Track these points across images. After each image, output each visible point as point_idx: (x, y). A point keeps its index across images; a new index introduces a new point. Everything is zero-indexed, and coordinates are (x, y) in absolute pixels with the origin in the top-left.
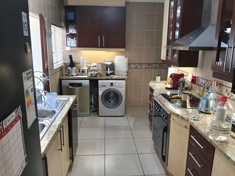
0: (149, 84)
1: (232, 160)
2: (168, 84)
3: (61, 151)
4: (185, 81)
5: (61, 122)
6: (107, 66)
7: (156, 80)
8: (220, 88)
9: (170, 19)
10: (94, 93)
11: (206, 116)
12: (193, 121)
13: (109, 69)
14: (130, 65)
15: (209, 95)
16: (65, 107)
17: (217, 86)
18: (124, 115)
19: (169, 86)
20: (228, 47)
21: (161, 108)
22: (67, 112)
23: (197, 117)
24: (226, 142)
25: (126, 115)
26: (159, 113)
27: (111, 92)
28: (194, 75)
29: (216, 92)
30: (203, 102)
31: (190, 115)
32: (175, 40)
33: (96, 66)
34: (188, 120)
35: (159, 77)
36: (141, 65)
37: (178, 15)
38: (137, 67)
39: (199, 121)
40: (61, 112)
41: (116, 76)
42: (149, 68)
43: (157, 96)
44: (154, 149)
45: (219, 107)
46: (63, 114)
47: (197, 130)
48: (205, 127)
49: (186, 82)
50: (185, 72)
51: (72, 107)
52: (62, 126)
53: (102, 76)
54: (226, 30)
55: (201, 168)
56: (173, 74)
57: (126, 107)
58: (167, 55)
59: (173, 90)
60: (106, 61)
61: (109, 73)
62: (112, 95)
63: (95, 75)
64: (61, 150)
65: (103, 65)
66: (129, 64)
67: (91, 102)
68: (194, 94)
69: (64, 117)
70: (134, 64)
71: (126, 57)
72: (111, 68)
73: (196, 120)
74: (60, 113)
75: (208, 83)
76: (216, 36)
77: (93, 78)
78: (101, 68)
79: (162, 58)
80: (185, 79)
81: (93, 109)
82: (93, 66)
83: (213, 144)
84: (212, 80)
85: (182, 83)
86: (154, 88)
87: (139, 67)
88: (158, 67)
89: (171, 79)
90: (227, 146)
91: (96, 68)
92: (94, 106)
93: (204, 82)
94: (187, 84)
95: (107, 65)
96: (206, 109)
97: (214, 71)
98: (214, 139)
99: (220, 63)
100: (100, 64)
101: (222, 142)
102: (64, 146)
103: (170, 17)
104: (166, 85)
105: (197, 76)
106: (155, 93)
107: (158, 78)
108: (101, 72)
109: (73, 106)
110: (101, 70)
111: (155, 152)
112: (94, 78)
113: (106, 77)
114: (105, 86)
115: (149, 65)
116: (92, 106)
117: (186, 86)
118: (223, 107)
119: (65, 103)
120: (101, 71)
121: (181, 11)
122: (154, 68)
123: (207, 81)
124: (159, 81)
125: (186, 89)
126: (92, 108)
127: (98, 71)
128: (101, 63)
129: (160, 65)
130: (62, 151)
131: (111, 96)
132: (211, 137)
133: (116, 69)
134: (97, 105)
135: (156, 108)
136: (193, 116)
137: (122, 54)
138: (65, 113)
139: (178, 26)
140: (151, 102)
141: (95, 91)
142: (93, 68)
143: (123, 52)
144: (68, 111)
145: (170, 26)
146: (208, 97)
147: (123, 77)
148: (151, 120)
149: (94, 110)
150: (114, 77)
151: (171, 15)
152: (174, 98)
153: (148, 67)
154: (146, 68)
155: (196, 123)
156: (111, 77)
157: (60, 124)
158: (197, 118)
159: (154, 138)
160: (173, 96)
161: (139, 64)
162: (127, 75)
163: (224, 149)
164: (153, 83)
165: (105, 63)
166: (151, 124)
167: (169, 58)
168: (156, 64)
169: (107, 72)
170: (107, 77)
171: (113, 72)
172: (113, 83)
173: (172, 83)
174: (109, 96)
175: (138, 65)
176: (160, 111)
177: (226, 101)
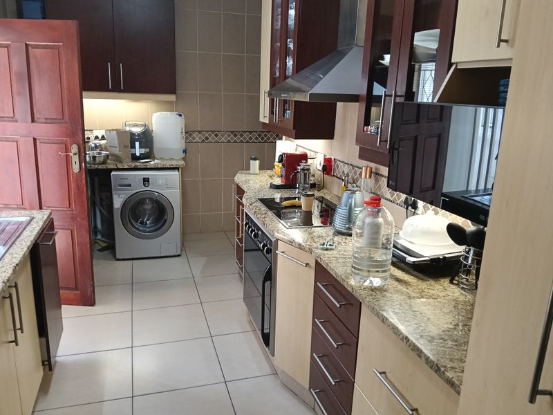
0: (236, 178)
1: (390, 322)
2: (276, 176)
3: (14, 343)
4: (309, 169)
5: (12, 274)
6: (133, 138)
7: (249, 169)
8: (377, 181)
9: (274, 30)
10: (101, 205)
11: (347, 241)
12: (320, 251)
13: (137, 144)
14: (190, 135)
15: (352, 197)
16: (20, 238)
17: (370, 177)
18: (178, 253)
19: (278, 181)
20: (386, 96)
21: (259, 229)
22: (25, 249)
23: (329, 243)
24: (381, 290)
25: (184, 252)
26: (256, 240)
27: (145, 199)
28: (328, 157)
29: (369, 191)
30: (341, 213)
31: (316, 240)
32: (286, 78)
33: (103, 138)
34: (311, 251)
35: (257, 162)
36: (216, 135)
37: (291, 22)
38: (207, 138)
39: (332, 252)
40: (10, 251)
41: (156, 161)
42: (235, 142)
43: (251, 205)
44: (249, 322)
45: (368, 220)
46: (15, 256)
47: (328, 269)
48: (344, 262)
49: (312, 171)
50: (310, 150)
51: (40, 239)
52: (14, 285)
53: (121, 162)
54: (383, 59)
55: (337, 348)
56: (284, 154)
57: (183, 234)
58: (272, 112)
59: (286, 190)
60: (130, 125)
61: (138, 154)
62: (148, 206)
63: (102, 159)
64: (16, 341)
65: (120, 133)
66: (188, 133)
67: (96, 227)
68: (328, 197)
69: (17, 262)
70: (200, 132)
71: (180, 115)
72: (144, 140)
73: (327, 249)
74: (7, 255)
75: (355, 173)
76: (363, 71)
77: (96, 166)
78: (116, 143)
79: (262, 119)
80: (309, 166)
81: (100, 242)
82: (97, 138)
83: (357, 295)
84: (361, 166)
85: (305, 174)
86: (244, 187)
87: (213, 139)
88: (256, 139)
89: (280, 165)
90: (384, 296)
91: (103, 142)
92: (102, 237)
93: (346, 169)
94: (314, 176)
95: (132, 134)
96: (347, 226)
97: (362, 146)
98: (358, 285)
99: (371, 129)
100: (115, 132)
101: (373, 289)
102: (22, 332)
103: (274, 25)
104: (272, 179)
105: (333, 158)
106: (247, 197)
107: (255, 165)
108: (116, 151)
109: (42, 236)
110: (117, 146)
111: (249, 329)
112: (100, 167)
113: (130, 164)
114: (130, 185)
115: (235, 136)
116: (99, 237)
117: (312, 180)
118: (376, 219)
119: (21, 229)
120: (118, 149)
121: (296, 11)
122: (248, 142)
123: (353, 169)
124: (258, 171)
125: (313, 186)
126: (98, 241)
127: (108, 148)
128: (116, 130)
129: (259, 135)
130: (17, 345)
131: (145, 210)
132: (352, 282)
133: (157, 144)
134: (110, 234)
135: (249, 230)
136: (322, 242)
137: (170, 107)
138: (23, 253)
139: (291, 46)
140: (239, 218)
141: (104, 197)
142: (97, 141)
143: (171, 103)
144: (28, 248)
145: (275, 46)
146: (350, 201)
147: (174, 163)
148: (240, 260)
149: (104, 245)
150: (152, 163)
151: (277, 21)
152: (286, 207)
153: (232, 138)
154: (229, 141)
155: (326, 256)
156: (143, 163)
157: (8, 280)
158: (330, 245)
159: (247, 298)
160: (285, 203)
161: (213, 132)
162: (184, 159)
163: (376, 303)
164: (244, 175)
165: (128, 129)
166: (241, 269)
167: (276, 119)
168: (250, 132)
169: (133, 150)
170: (133, 164)
171: (147, 150)
172: (148, 178)
173: (284, 174)
174: (141, 209)
175: (210, 135)
176: (256, 235)
177: (378, 205)
